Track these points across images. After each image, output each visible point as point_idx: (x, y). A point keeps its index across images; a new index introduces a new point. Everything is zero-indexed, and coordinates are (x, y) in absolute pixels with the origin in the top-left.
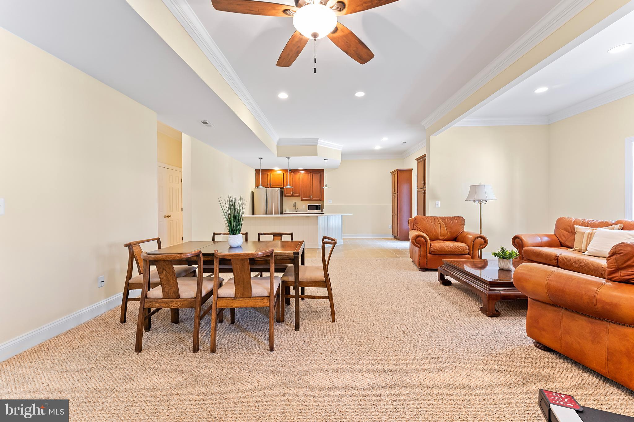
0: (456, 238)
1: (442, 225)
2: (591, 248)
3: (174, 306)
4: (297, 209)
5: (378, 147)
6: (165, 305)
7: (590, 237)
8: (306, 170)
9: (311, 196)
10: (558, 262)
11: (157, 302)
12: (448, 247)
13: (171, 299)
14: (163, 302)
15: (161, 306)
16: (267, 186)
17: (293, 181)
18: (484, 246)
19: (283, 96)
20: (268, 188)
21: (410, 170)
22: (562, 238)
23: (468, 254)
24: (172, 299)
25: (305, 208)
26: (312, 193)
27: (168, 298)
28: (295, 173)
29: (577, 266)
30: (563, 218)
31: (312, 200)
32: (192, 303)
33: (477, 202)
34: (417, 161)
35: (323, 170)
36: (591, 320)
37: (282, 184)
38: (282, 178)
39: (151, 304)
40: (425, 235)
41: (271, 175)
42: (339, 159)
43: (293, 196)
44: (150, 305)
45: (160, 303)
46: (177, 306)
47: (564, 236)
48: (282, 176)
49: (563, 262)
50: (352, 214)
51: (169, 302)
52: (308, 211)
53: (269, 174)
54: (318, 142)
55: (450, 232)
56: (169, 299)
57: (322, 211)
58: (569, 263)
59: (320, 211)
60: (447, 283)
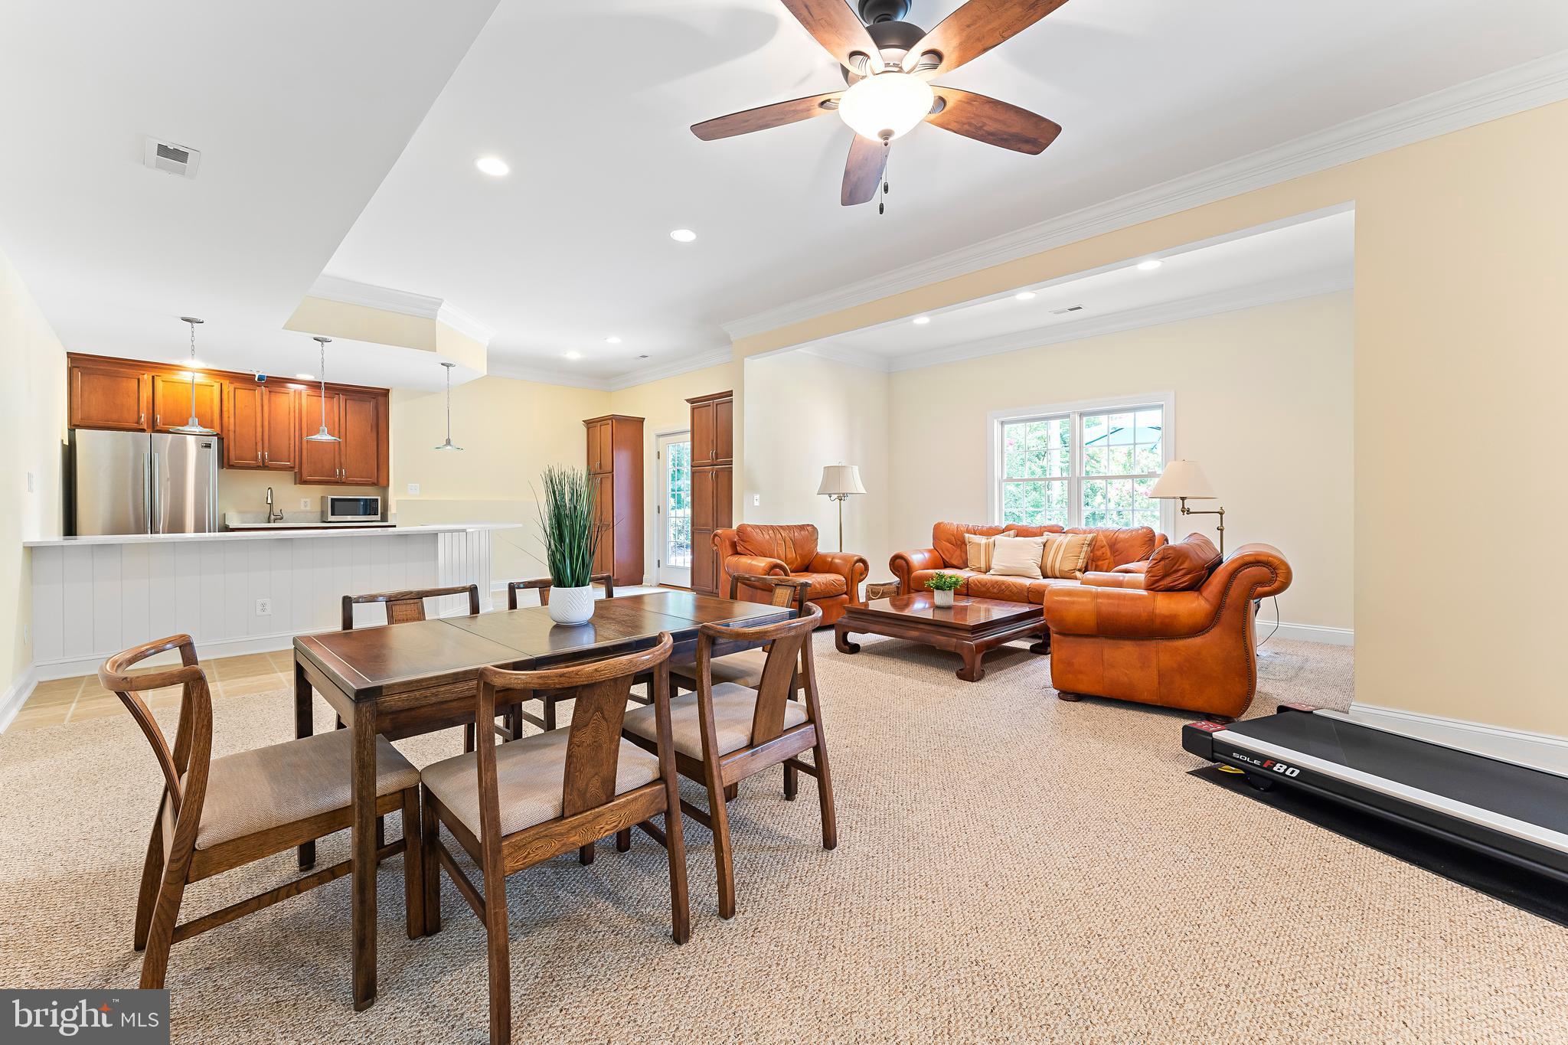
0: (809, 566)
1: (787, 542)
2: (996, 565)
3: (608, 827)
4: (276, 511)
5: (573, 355)
6: (577, 838)
7: (989, 549)
8: (315, 386)
9: (341, 472)
10: (968, 590)
11: (551, 836)
12: (819, 583)
13: (594, 808)
14: (573, 828)
15: (564, 845)
16: (138, 422)
17: (266, 415)
18: (864, 576)
19: (493, 166)
20: (143, 430)
21: (635, 421)
22: (945, 555)
23: (846, 593)
24: (597, 810)
25: (308, 508)
26: (343, 460)
27: (581, 809)
28: (274, 389)
29: (995, 590)
30: (942, 525)
31: (344, 483)
32: (657, 801)
33: (834, 497)
34: (689, 405)
35: (386, 393)
36: (1138, 643)
37: (212, 421)
38: (212, 400)
39: (529, 853)
40: (779, 561)
41: (159, 384)
42: (482, 369)
43: (264, 467)
44: (525, 857)
45: (561, 834)
46: (616, 826)
47: (947, 550)
48: (212, 393)
49: (975, 588)
50: (521, 525)
51: (589, 822)
52: (331, 518)
53: (147, 377)
54: (439, 310)
55: (801, 555)
56: (587, 811)
57: (384, 518)
58: (984, 589)
59: (378, 517)
60: (855, 649)
